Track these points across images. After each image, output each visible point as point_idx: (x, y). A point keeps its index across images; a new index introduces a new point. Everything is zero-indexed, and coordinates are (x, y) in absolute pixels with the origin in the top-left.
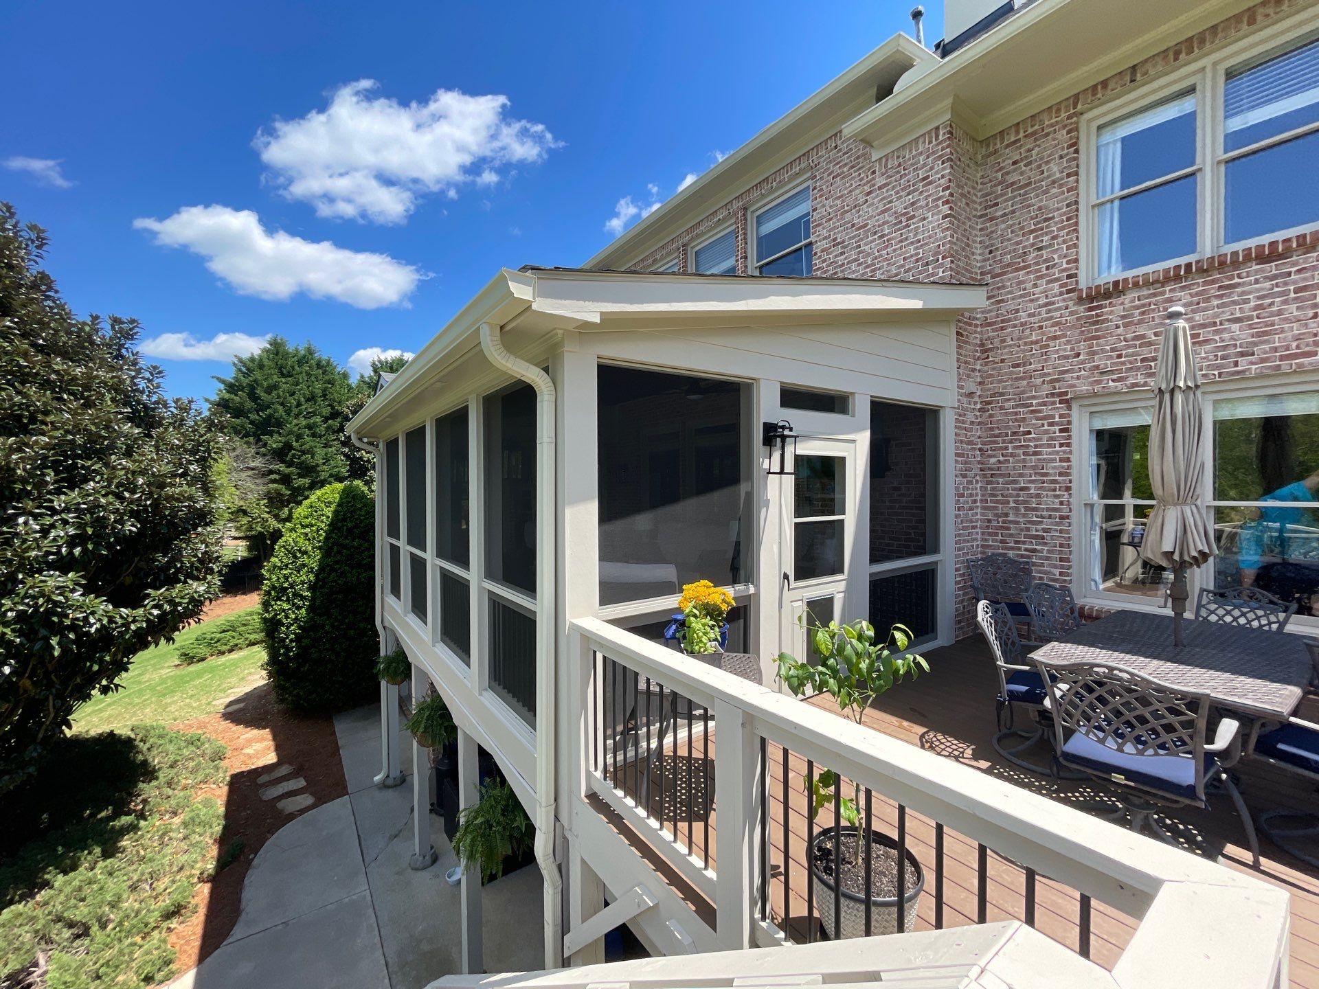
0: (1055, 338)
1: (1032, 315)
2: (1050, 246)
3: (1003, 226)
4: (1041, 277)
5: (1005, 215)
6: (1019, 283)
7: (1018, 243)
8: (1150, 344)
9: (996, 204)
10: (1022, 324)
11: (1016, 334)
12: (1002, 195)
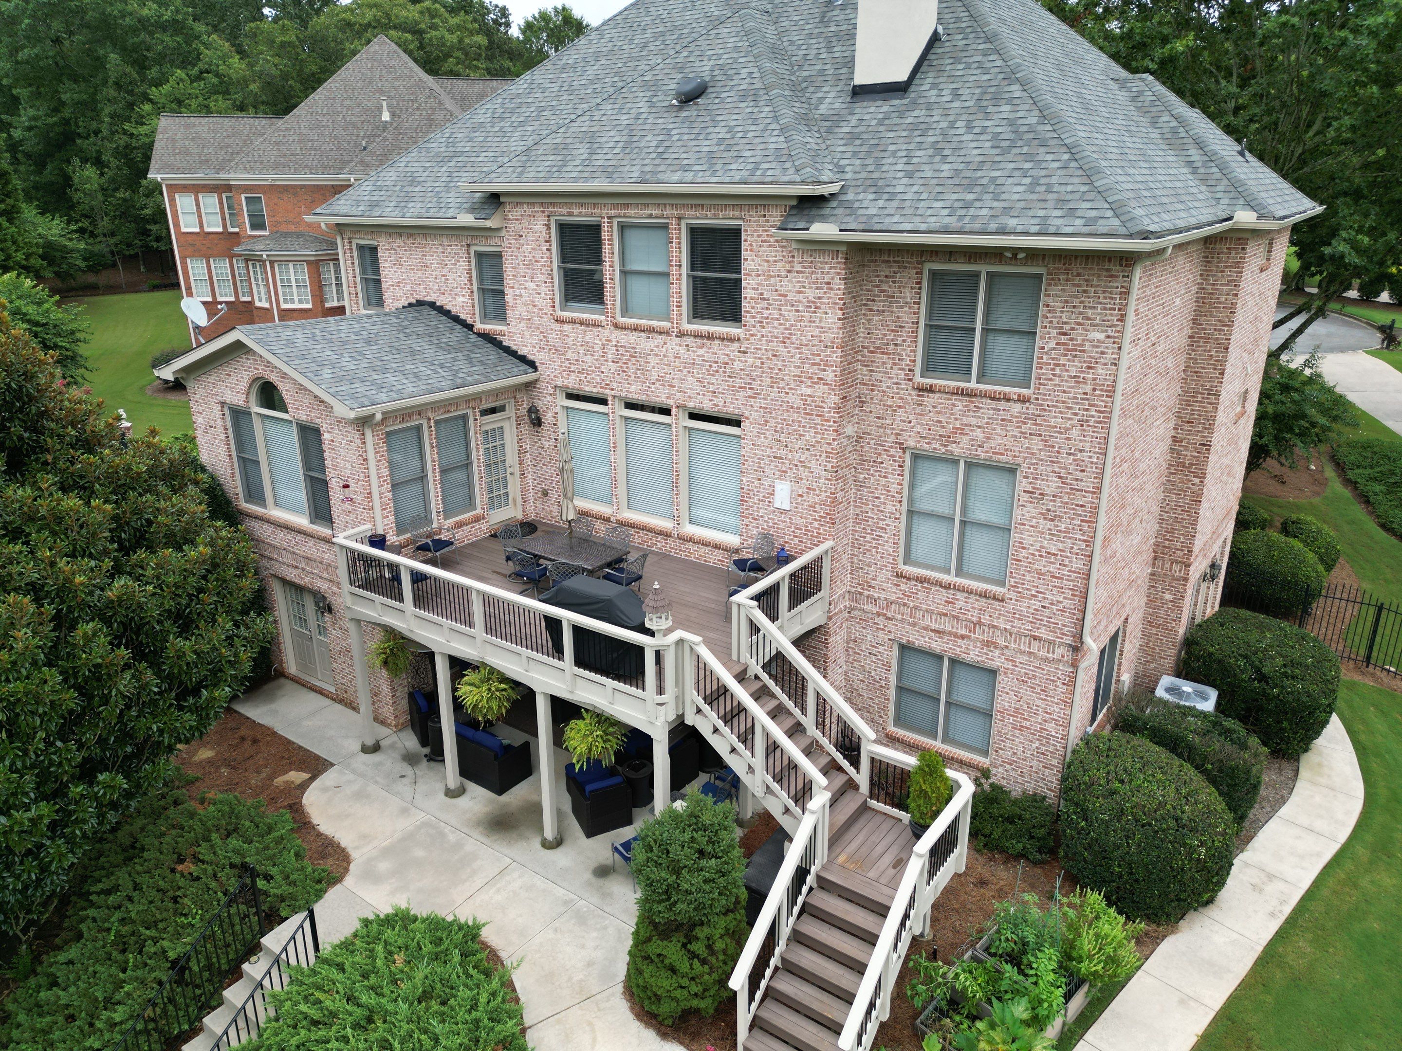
0: (900, 407)
1: (888, 387)
2: (901, 345)
3: (876, 318)
4: (895, 364)
5: (878, 311)
6: (884, 363)
7: (885, 335)
8: (943, 427)
9: (874, 301)
10: (884, 392)
11: (879, 397)
12: (878, 296)
